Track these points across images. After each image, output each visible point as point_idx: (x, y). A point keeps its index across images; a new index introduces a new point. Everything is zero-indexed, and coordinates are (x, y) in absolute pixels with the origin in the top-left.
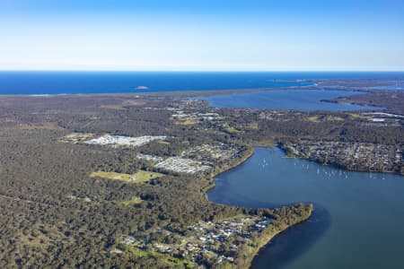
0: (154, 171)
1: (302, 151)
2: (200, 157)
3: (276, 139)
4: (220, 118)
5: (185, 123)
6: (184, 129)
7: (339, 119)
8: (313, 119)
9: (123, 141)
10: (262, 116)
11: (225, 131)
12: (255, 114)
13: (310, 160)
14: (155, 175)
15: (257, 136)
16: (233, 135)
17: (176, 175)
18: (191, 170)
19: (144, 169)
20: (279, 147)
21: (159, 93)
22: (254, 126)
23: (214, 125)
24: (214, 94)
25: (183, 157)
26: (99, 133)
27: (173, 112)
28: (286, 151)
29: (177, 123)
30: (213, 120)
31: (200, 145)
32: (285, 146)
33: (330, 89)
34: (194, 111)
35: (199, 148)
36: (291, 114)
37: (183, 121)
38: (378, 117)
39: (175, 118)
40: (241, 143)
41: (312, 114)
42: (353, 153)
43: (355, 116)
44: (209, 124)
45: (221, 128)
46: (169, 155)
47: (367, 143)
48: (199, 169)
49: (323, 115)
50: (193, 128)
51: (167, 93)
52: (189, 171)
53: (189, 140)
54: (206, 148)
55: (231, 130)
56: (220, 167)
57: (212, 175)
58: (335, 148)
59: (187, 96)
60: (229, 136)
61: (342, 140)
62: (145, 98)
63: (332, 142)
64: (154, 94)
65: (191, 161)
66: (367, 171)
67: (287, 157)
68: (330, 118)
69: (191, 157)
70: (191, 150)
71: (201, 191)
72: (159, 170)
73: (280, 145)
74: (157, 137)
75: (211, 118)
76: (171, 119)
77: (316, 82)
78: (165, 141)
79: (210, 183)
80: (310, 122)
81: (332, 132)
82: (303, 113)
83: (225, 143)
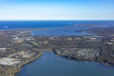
1: (61, 53)
2: (17, 57)
3: (53, 48)
4: (33, 39)
5: (17, 42)
6: (16, 45)
7: (79, 39)
8: (70, 39)
10: (50, 38)
11: (33, 45)
12: (48, 37)
13: (64, 56)
15: (46, 46)
16: (35, 47)
17: (3, 66)
18: (12, 63)
20: (53, 51)
21: (11, 29)
22: (46, 42)
23: (29, 42)
24: (35, 29)
25: (10, 58)
27: (14, 37)
28: (55, 53)
29: (14, 42)
30: (30, 40)
31: (20, 52)
32: (55, 51)
33: (79, 27)
34: (23, 37)
35: (19, 53)
36: (62, 37)
37: (17, 41)
38: (94, 37)
39: (14, 40)
40: (38, 50)
41: (70, 37)
42: (81, 53)
43: (86, 37)
44: (27, 42)
46: (4, 57)
47: (87, 48)
48: (15, 63)
49: (73, 37)
50: (20, 44)
51: (15, 29)
52: (10, 64)
53: (16, 49)
54: (22, 53)
55: (36, 44)
56: (25, 62)
57: (20, 66)
58: (75, 51)
59: (23, 30)
60: (34, 47)
61: (78, 47)
62: (5, 31)
63: (74, 48)
64: (9, 29)
65: (13, 59)
66: (85, 60)
67: (55, 55)
68: (76, 38)
69: (14, 57)
70: (15, 54)
71: (12, 73)
74: (2, 49)
75: (29, 39)
76: (12, 40)
77: (75, 24)
78: (5, 50)
79: (17, 69)
80: (68, 40)
81: (76, 44)
82: (67, 36)
83: (31, 50)
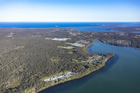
0: (72, 46)
1: (106, 42)
3: (99, 39)
4: (82, 34)
5: (73, 35)
6: (74, 37)
7: (112, 34)
8: (106, 34)
9: (61, 39)
10: (92, 33)
12: (90, 33)
13: (109, 44)
14: (73, 47)
15: (94, 38)
17: (78, 47)
19: (70, 46)
21: (63, 28)
22: (91, 36)
25: (78, 43)
26: (54, 38)
28: (102, 42)
31: (80, 40)
32: (101, 41)
34: (74, 32)
36: (100, 33)
38: (122, 33)
39: (70, 34)
40: (90, 40)
42: (120, 42)
43: (116, 33)
44: (80, 35)
45: (83, 36)
46: (74, 43)
47: (122, 40)
48: (83, 46)
49: (108, 33)
50: (76, 36)
52: (81, 46)
53: (77, 39)
54: (82, 41)
55: (86, 37)
56: (88, 45)
57: (87, 47)
58: (114, 41)
61: (115, 39)
62: (59, 29)
68: (110, 34)
69: (80, 43)
72: (73, 46)
73: (100, 40)
78: (71, 39)
79: (87, 49)
81: (112, 37)
83: (86, 40)
